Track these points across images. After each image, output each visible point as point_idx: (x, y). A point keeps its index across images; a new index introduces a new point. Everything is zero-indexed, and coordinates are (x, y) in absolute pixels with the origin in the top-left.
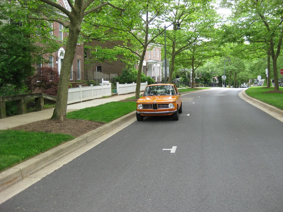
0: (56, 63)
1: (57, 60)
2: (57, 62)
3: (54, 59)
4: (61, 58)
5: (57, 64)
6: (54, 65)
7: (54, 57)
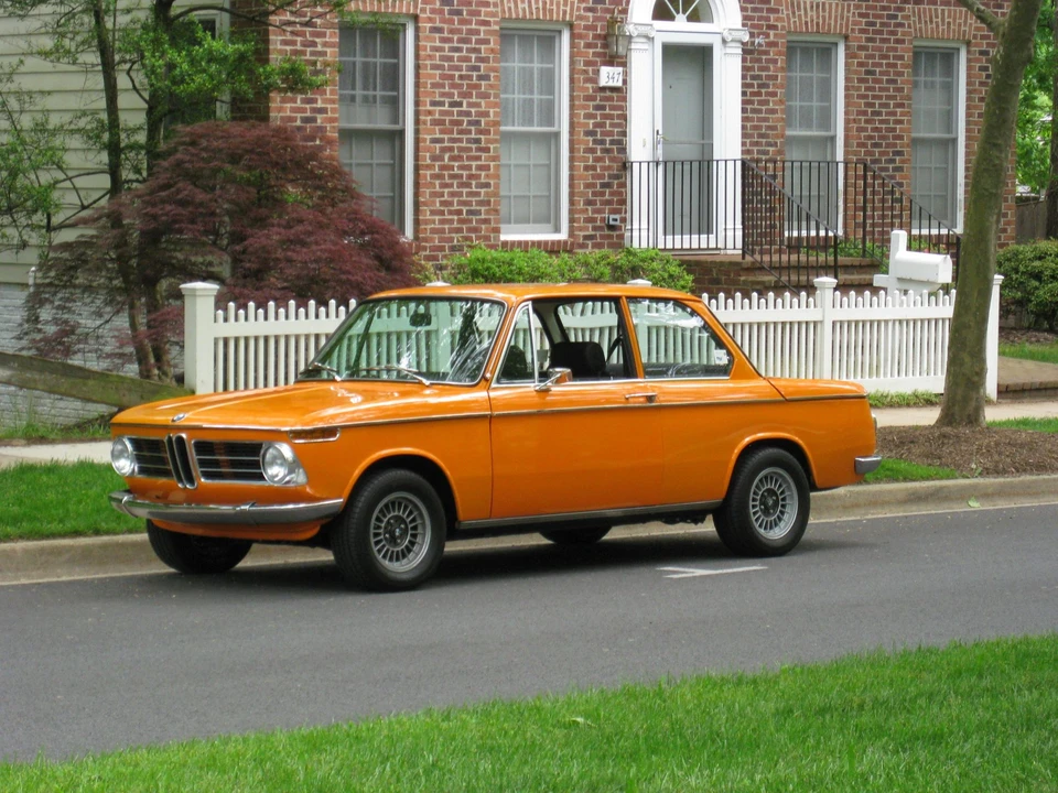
0: (603, 82)
1: (615, 59)
2: (605, 70)
3: (572, 45)
4: (660, 39)
5: (613, 89)
6: (572, 98)
7: (571, 26)
